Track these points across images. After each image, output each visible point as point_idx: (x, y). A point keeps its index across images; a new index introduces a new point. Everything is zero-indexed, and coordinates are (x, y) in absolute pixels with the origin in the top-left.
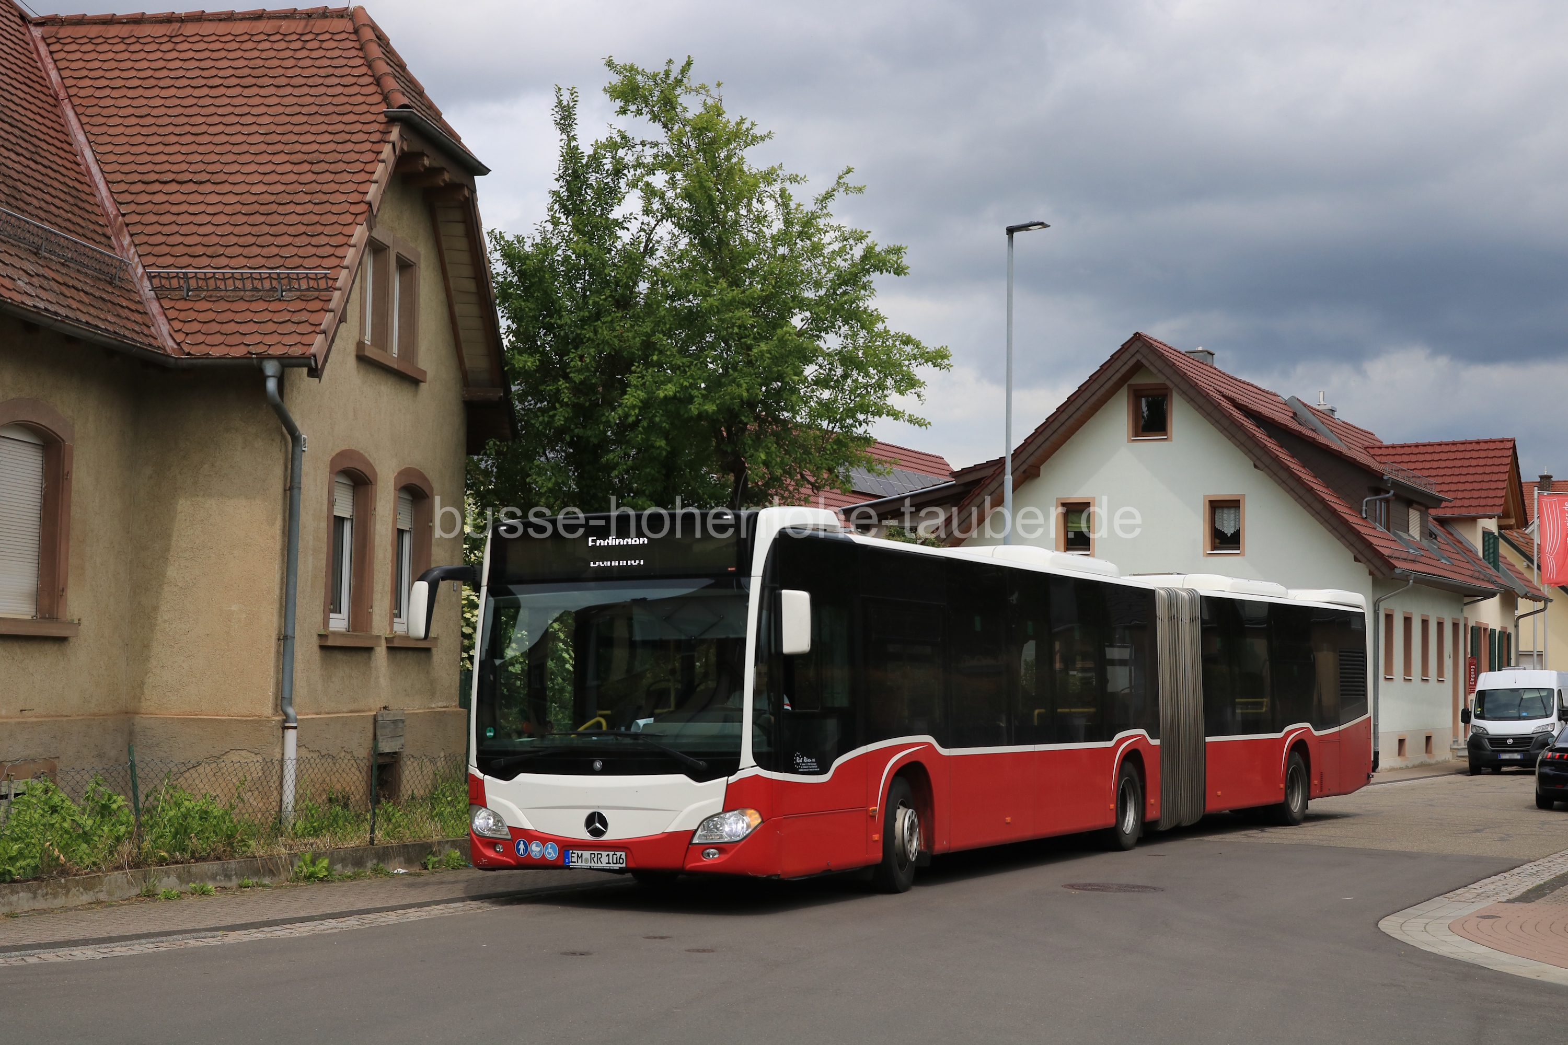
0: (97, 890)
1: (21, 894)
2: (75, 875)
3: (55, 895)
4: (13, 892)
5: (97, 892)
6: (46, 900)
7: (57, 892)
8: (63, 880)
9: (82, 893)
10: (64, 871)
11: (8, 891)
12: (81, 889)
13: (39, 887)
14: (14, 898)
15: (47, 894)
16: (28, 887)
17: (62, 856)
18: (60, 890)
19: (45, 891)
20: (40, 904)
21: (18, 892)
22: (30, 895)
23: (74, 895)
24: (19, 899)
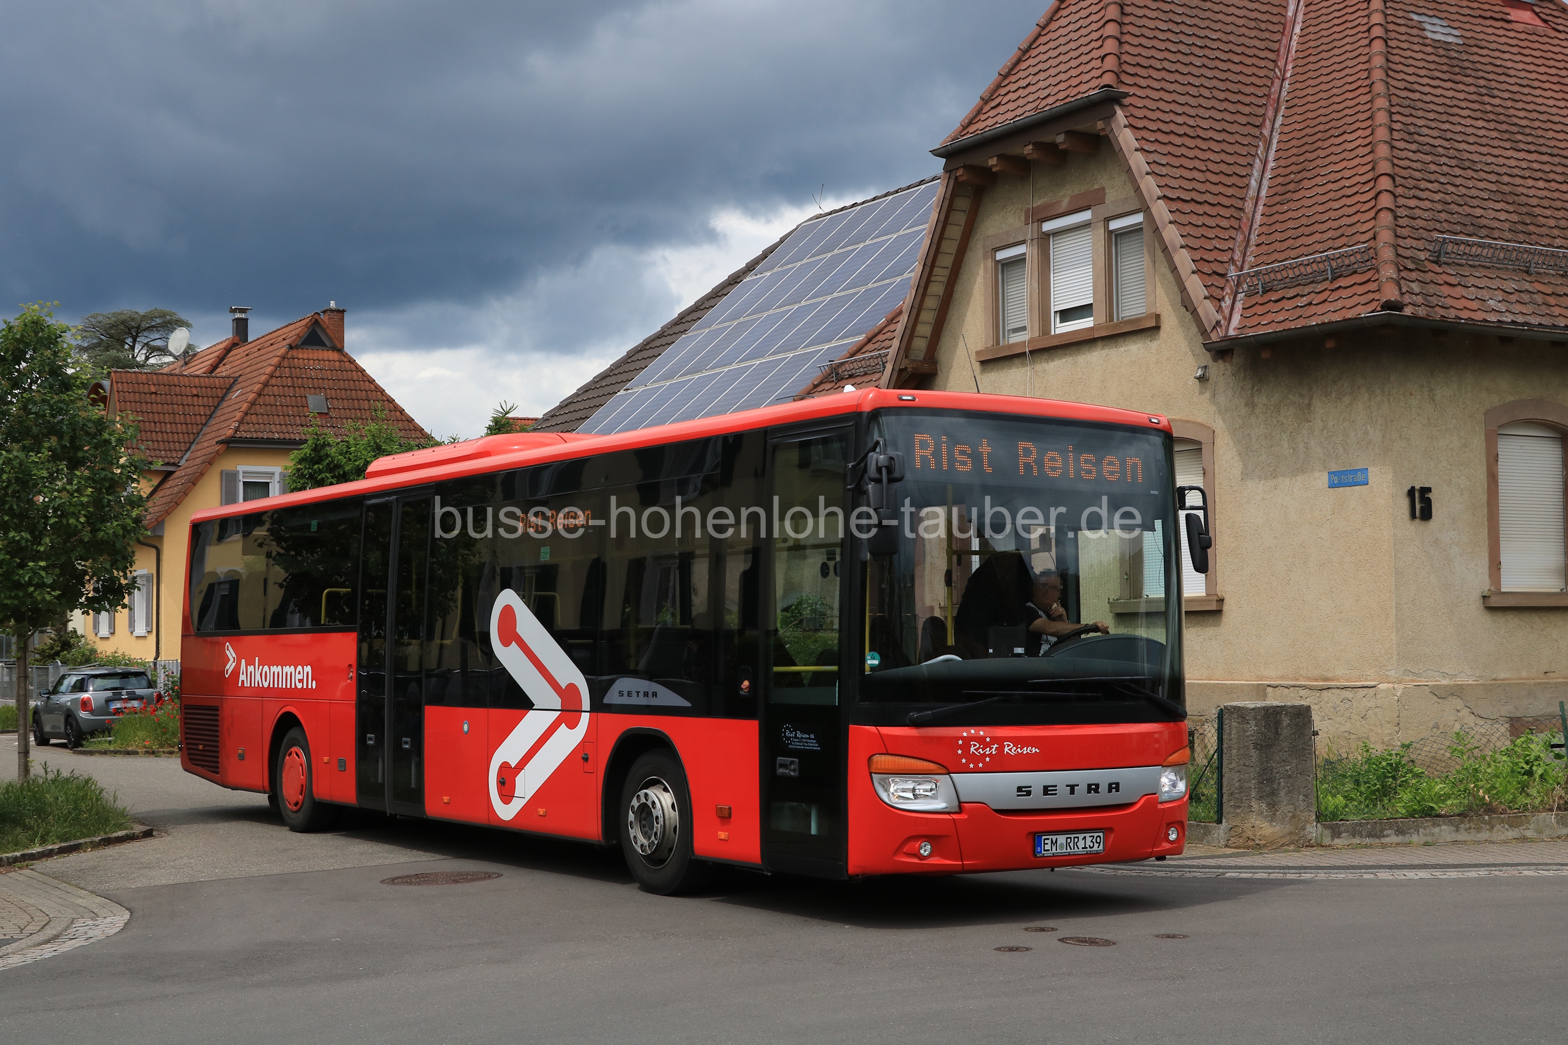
0: (1524, 827)
1: (1443, 827)
2: (1501, 814)
3: (1479, 830)
4: (1434, 825)
5: (1524, 829)
6: (1469, 833)
7: (1481, 827)
8: (1487, 818)
9: (1507, 830)
10: (1490, 809)
11: (1429, 824)
12: (1507, 826)
13: (1462, 822)
14: (1437, 830)
15: (1470, 828)
16: (1450, 821)
17: (1486, 797)
18: (1484, 826)
19: (1468, 826)
20: (1462, 836)
21: (1440, 825)
22: (1453, 828)
23: (1499, 830)
24: (1441, 831)
